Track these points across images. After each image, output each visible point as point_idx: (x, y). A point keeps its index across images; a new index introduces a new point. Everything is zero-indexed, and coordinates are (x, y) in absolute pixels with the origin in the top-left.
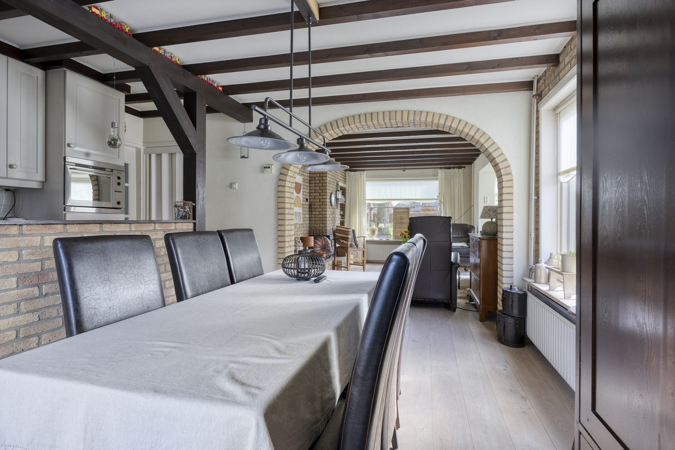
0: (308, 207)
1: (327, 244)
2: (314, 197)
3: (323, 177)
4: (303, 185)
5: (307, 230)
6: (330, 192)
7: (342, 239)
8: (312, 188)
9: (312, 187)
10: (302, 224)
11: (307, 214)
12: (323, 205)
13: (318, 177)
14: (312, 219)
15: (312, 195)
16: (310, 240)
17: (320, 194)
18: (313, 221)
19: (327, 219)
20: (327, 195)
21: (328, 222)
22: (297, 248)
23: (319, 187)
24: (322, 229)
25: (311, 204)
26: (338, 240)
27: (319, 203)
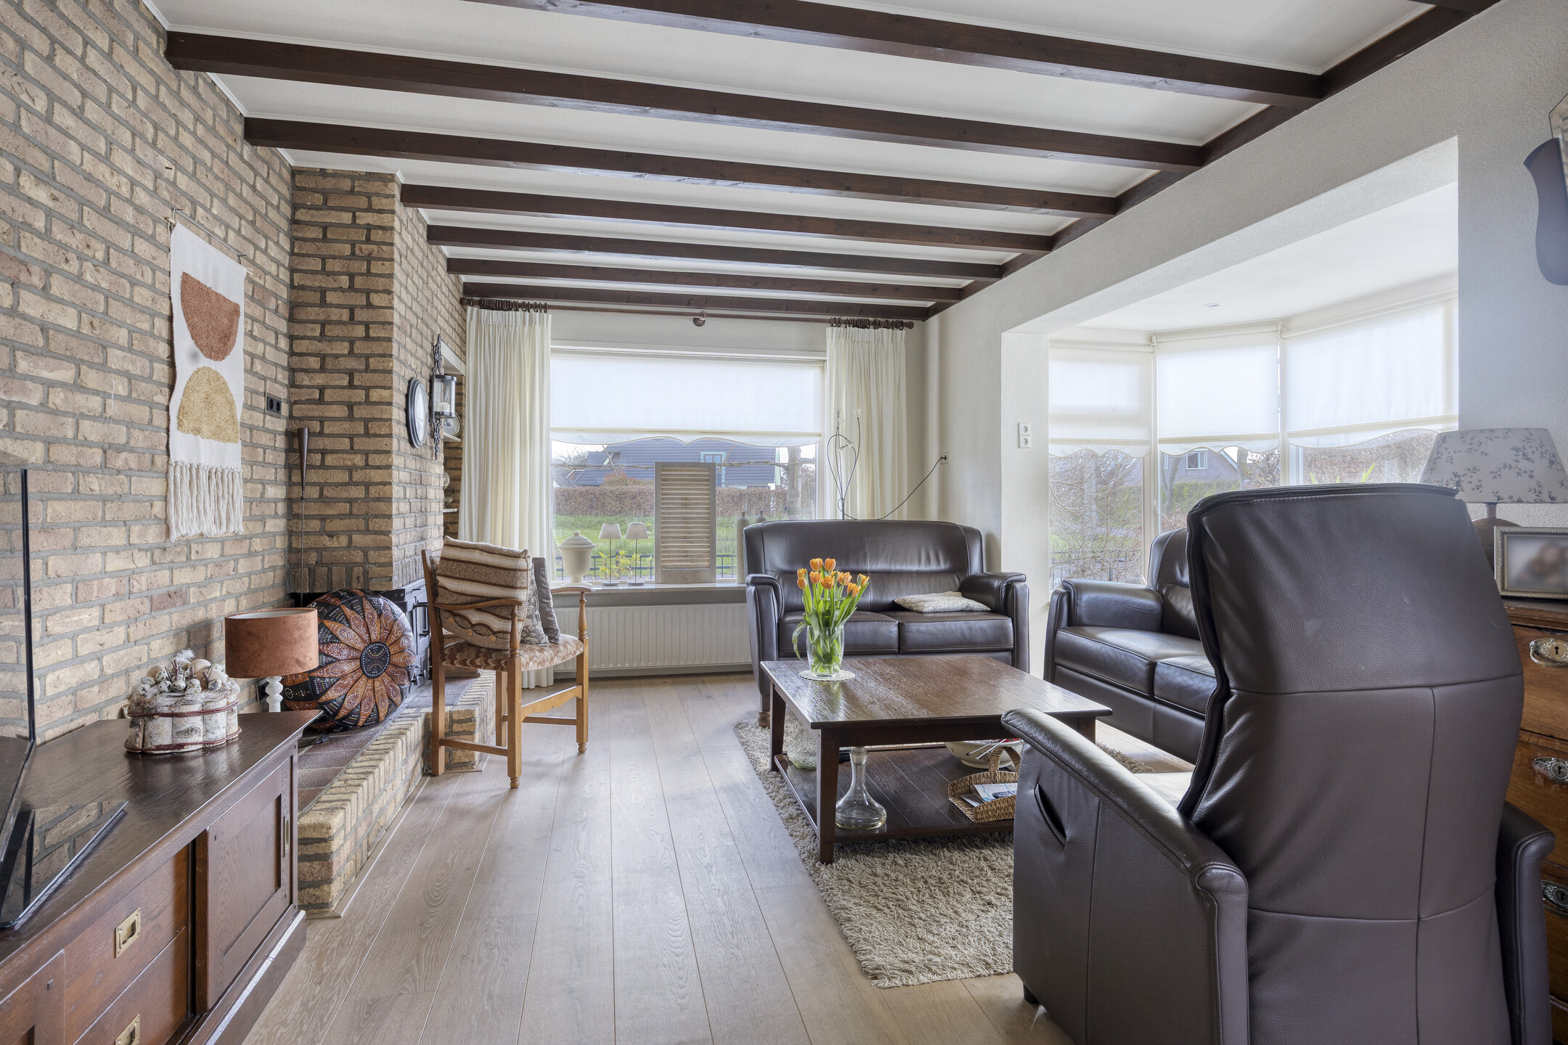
0: (281, 442)
1: (393, 638)
2: (317, 396)
3: (368, 293)
4: (247, 315)
5: (273, 568)
6: (409, 374)
7: (479, 610)
8: (302, 346)
9: (303, 338)
10: (237, 538)
11: (275, 483)
12: (367, 434)
13: (341, 289)
14: (300, 509)
15: (306, 382)
16: (296, 635)
17: (351, 381)
18: (309, 517)
19: (394, 505)
20: (395, 385)
21: (397, 523)
22: (190, 731)
23: (346, 344)
24: (366, 561)
25: (299, 434)
26: (455, 615)
27: (347, 425)
